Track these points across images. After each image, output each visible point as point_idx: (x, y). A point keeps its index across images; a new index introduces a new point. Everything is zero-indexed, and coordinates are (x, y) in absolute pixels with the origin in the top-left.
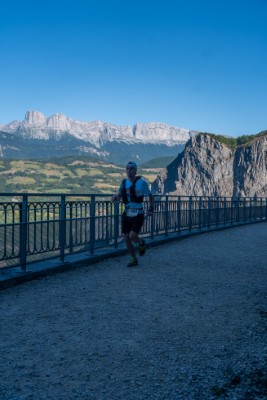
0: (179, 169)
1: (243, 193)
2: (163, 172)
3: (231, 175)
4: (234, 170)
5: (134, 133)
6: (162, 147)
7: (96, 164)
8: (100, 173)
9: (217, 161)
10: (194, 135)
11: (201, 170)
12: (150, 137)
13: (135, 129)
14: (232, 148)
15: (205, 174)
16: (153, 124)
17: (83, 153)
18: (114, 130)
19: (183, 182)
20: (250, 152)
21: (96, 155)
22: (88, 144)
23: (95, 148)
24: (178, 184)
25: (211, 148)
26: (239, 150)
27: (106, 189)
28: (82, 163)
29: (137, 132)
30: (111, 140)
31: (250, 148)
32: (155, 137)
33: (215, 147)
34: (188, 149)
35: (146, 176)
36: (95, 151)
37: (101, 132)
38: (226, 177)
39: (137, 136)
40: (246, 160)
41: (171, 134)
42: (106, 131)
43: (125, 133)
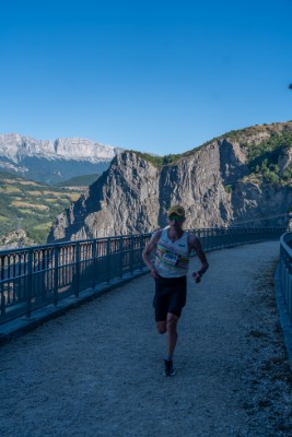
0: (104, 188)
2: (87, 195)
3: (158, 195)
4: (160, 189)
5: (56, 149)
6: (86, 163)
7: (14, 181)
8: (18, 190)
9: (143, 180)
10: (119, 152)
11: (126, 189)
12: (73, 153)
13: (56, 144)
14: (158, 167)
15: (130, 194)
16: (76, 139)
18: (34, 145)
19: (108, 201)
20: (176, 172)
21: (13, 170)
22: (5, 159)
23: (13, 163)
24: (103, 204)
25: (137, 166)
26: (166, 168)
27: (25, 208)
29: (59, 148)
30: (30, 155)
31: (176, 167)
32: (79, 153)
33: (141, 166)
34: (114, 167)
35: (68, 195)
36: (12, 166)
37: (18, 146)
38: (152, 197)
39: (59, 152)
40: (172, 180)
41: (95, 150)
42: (25, 145)
43: (45, 148)
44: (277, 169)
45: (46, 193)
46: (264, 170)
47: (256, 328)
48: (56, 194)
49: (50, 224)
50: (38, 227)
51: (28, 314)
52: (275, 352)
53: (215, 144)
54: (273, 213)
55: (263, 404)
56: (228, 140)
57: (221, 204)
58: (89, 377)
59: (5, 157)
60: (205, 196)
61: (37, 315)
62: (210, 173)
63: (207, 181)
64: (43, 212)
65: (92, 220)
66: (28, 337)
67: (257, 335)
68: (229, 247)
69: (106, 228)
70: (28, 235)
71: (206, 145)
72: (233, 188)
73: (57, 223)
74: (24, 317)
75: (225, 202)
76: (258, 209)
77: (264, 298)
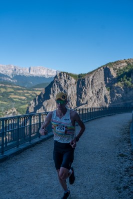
0: (51, 89)
1: (81, 100)
2: (44, 92)
3: (76, 92)
4: (77, 90)
5: (29, 71)
6: (43, 78)
7: (11, 86)
8: (12, 90)
9: (69, 85)
10: (58, 73)
11: (61, 89)
12: (37, 73)
13: (30, 69)
14: (76, 79)
15: (63, 91)
16: (39, 67)
17: (4, 80)
18: (19, 70)
19: (53, 95)
20: (84, 81)
21: (10, 81)
22: (7, 76)
23: (10, 78)
24: (51, 96)
25: (66, 79)
26: (80, 80)
27: (16, 98)
28: (3, 85)
29: (31, 71)
30: (18, 74)
31: (84, 79)
32: (40, 73)
33: (68, 79)
34: (56, 79)
35: (35, 92)
36: (10, 79)
37: (13, 70)
38: (73, 93)
39: (31, 73)
40: (82, 85)
41: (47, 72)
42: (15, 70)
43: (25, 71)
44: (131, 80)
45: (25, 91)
46: (125, 81)
47: (122, 152)
48: (30, 92)
49: (27, 106)
50: (22, 107)
51: (18, 146)
52: (131, 164)
53: (102, 68)
54: (129, 100)
55: (125, 188)
56: (108, 67)
57: (105, 96)
58: (45, 175)
59: (7, 75)
60: (98, 92)
61: (21, 147)
62: (100, 82)
63: (99, 85)
64: (24, 100)
65: (46, 104)
66: (18, 157)
67: (122, 156)
68: (109, 116)
69: (52, 107)
70: (17, 110)
71: (97, 69)
72: (110, 88)
73: (30, 105)
74: (16, 148)
75: (107, 95)
76: (122, 98)
77: (125, 139)
